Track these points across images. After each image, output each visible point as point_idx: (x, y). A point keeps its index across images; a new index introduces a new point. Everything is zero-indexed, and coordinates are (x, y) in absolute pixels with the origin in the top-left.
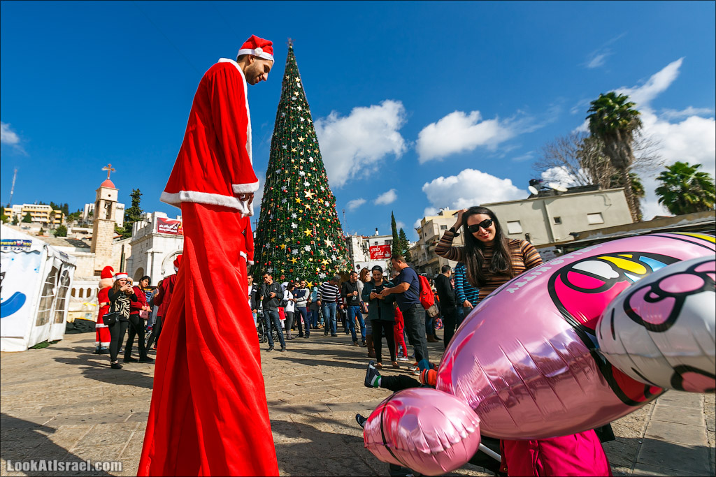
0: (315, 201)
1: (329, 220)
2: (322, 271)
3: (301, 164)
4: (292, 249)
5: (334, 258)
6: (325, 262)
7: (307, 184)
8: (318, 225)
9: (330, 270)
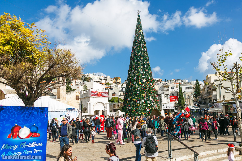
0: (146, 83)
1: (151, 90)
2: (148, 108)
3: (142, 69)
4: (137, 101)
5: (152, 104)
6: (149, 106)
7: (144, 76)
8: (147, 92)
9: (151, 108)
